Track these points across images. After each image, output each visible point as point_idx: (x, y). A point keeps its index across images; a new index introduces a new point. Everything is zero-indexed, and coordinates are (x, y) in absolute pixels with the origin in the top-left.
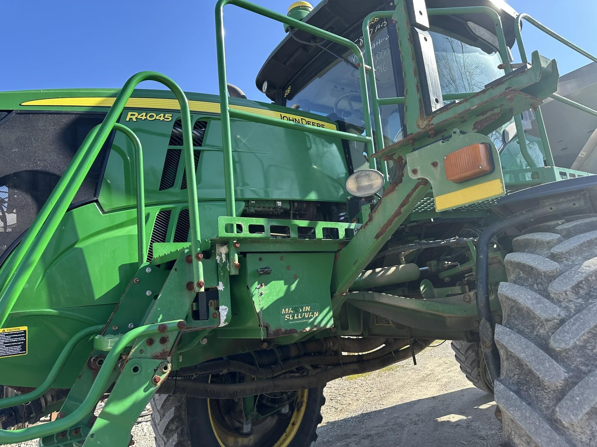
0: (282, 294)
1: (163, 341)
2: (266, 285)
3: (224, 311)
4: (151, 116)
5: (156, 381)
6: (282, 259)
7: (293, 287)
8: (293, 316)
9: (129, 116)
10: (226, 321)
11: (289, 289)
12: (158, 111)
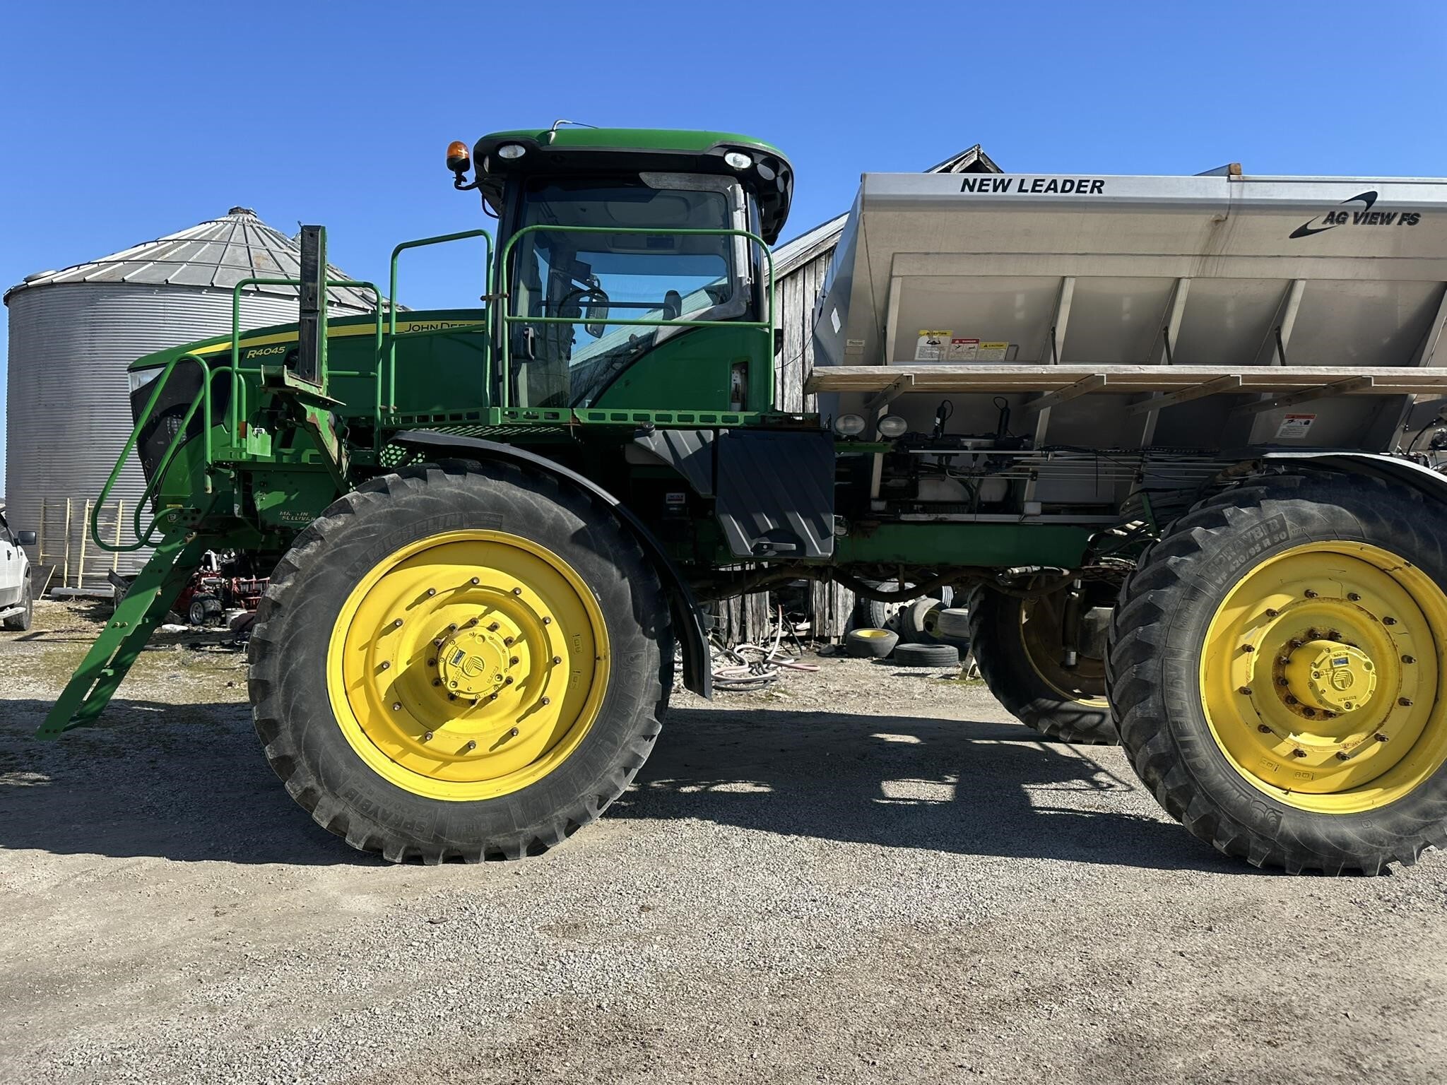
0: (281, 502)
1: (194, 519)
2: (267, 493)
3: (237, 508)
4: (269, 351)
5: (186, 541)
6: (286, 475)
7: (293, 497)
8: (290, 518)
9: (250, 354)
10: (239, 514)
11: (289, 498)
12: (273, 346)
